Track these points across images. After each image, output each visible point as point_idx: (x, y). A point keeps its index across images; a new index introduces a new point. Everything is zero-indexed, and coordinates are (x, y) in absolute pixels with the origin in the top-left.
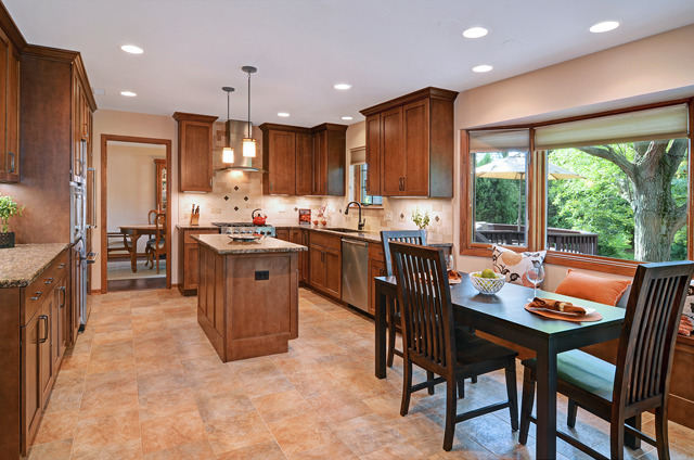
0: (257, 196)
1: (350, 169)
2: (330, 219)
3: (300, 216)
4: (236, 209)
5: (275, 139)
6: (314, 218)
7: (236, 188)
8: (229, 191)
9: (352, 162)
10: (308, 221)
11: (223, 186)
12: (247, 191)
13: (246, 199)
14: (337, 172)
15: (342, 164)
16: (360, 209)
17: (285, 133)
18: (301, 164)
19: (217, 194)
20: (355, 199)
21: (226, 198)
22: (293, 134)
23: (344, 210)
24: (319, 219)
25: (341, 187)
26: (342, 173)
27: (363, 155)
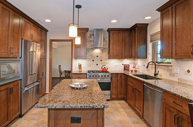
0: (106, 59)
1: (150, 45)
2: (139, 69)
3: (125, 67)
4: (97, 65)
5: (113, 35)
6: (131, 68)
7: (97, 56)
8: (94, 57)
9: (151, 41)
10: (128, 70)
11: (92, 56)
12: (102, 57)
13: (101, 60)
14: (143, 47)
15: (145, 43)
16: (155, 65)
17: (118, 32)
18: (125, 44)
19: (89, 59)
20: (153, 59)
21: (93, 61)
22: (121, 32)
23: (146, 65)
24: (133, 69)
25: (145, 54)
26: (145, 47)
27: (159, 36)
